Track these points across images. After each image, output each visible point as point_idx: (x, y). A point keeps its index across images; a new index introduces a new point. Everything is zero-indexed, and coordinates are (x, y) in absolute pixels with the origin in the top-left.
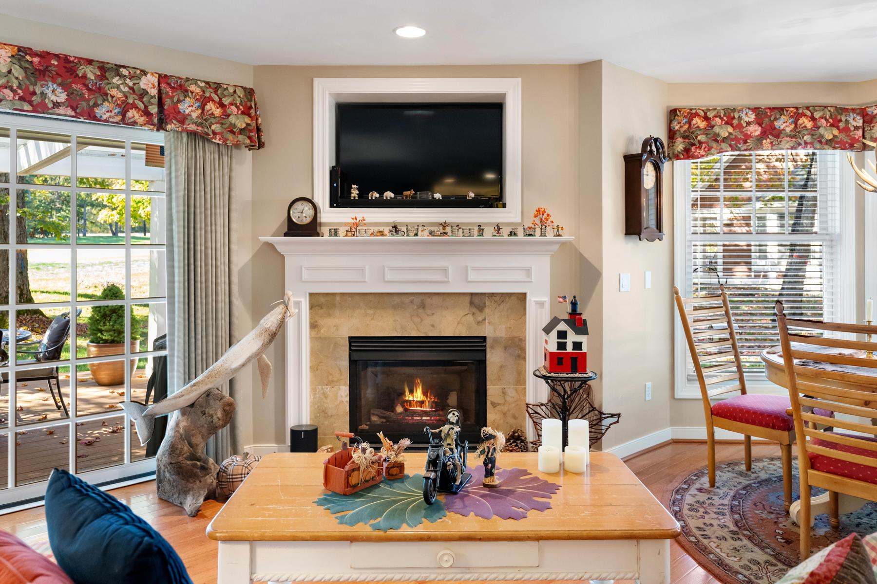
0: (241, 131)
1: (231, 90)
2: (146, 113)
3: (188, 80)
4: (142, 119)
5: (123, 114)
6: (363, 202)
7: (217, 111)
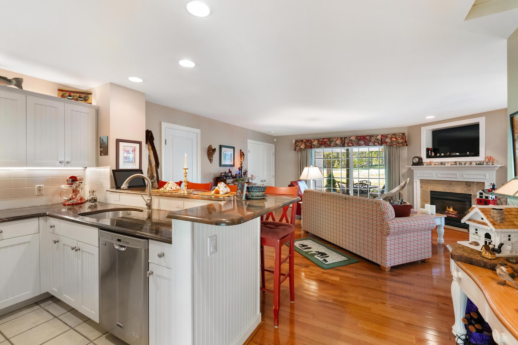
0: (401, 143)
1: (398, 134)
2: (378, 143)
3: (388, 134)
4: (377, 144)
5: (374, 144)
6: (435, 157)
7: (395, 140)
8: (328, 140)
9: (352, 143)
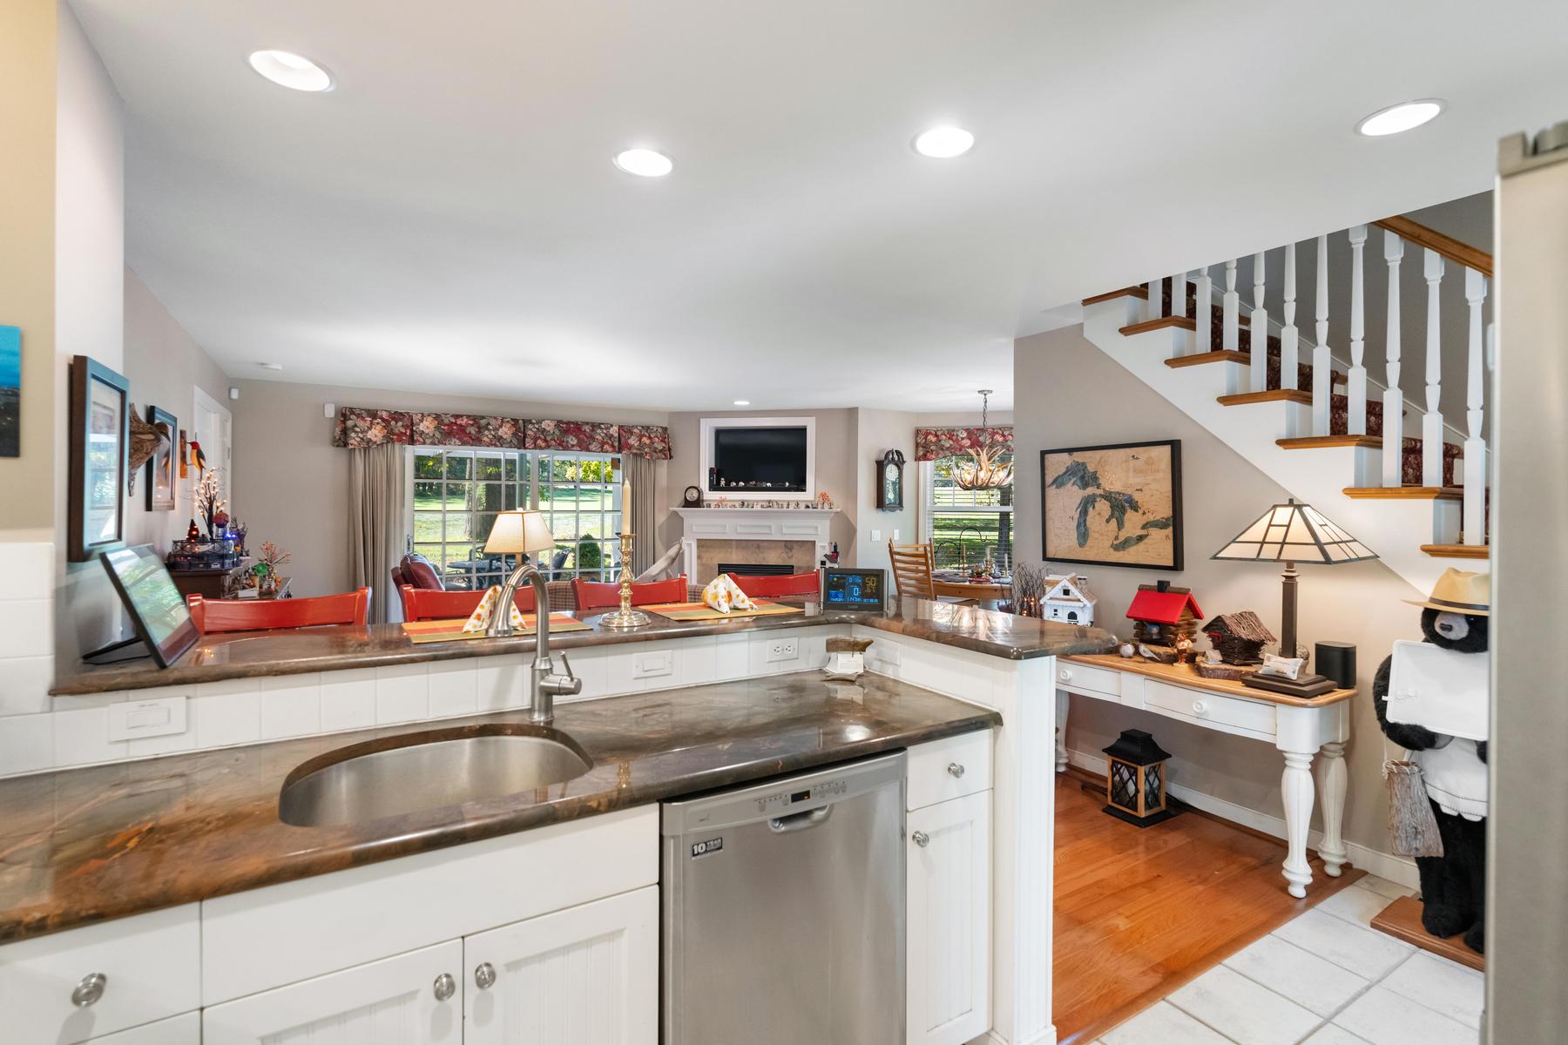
0: (661, 451)
1: (655, 429)
2: (613, 446)
3: (633, 426)
4: (610, 449)
5: (602, 447)
6: (728, 488)
7: (648, 442)
8: (471, 422)
9: (545, 441)
